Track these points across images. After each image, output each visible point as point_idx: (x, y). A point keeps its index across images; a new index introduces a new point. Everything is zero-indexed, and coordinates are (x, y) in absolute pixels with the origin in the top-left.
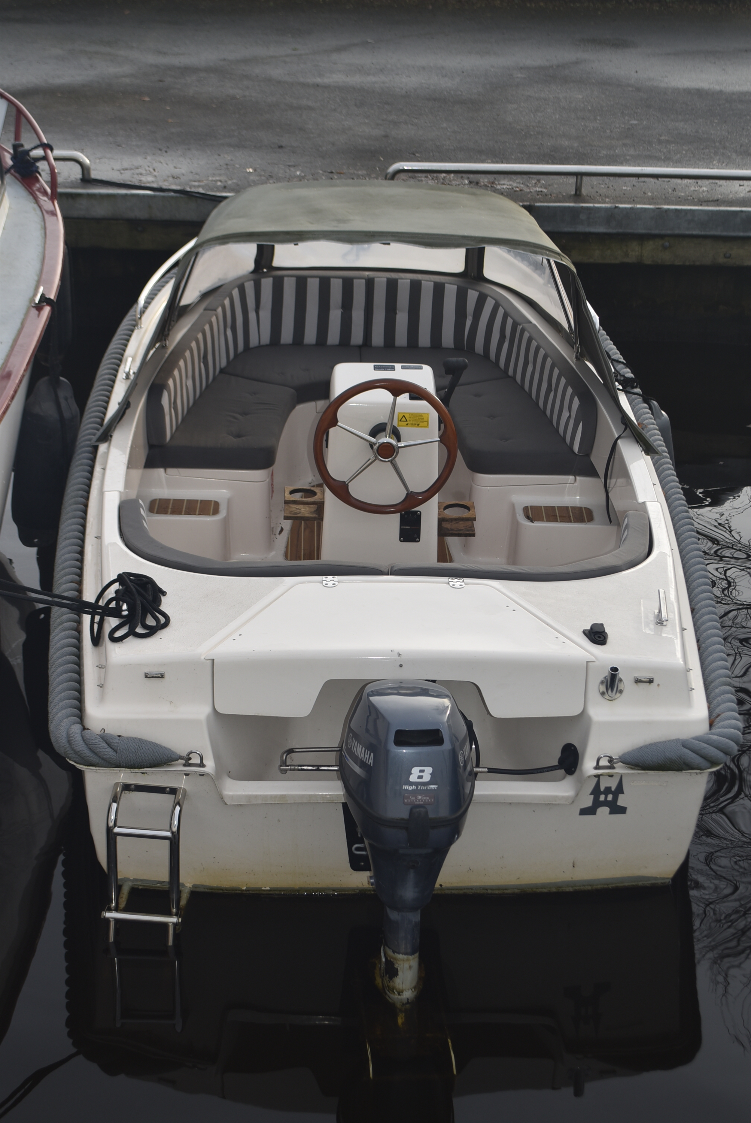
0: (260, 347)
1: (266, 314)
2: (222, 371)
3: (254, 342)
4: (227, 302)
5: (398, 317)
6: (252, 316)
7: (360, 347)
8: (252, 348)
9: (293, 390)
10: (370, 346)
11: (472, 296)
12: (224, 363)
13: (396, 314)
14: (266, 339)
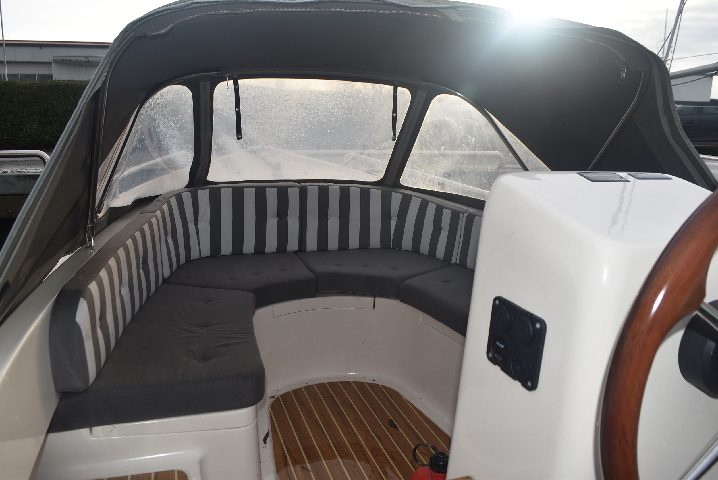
0: (201, 259)
1: (204, 225)
2: (165, 281)
3: (195, 254)
4: (165, 207)
5: (329, 221)
6: (191, 227)
7: (295, 252)
8: (193, 260)
9: (252, 294)
10: (305, 251)
11: (396, 198)
12: (167, 273)
13: (328, 219)
14: (206, 251)
